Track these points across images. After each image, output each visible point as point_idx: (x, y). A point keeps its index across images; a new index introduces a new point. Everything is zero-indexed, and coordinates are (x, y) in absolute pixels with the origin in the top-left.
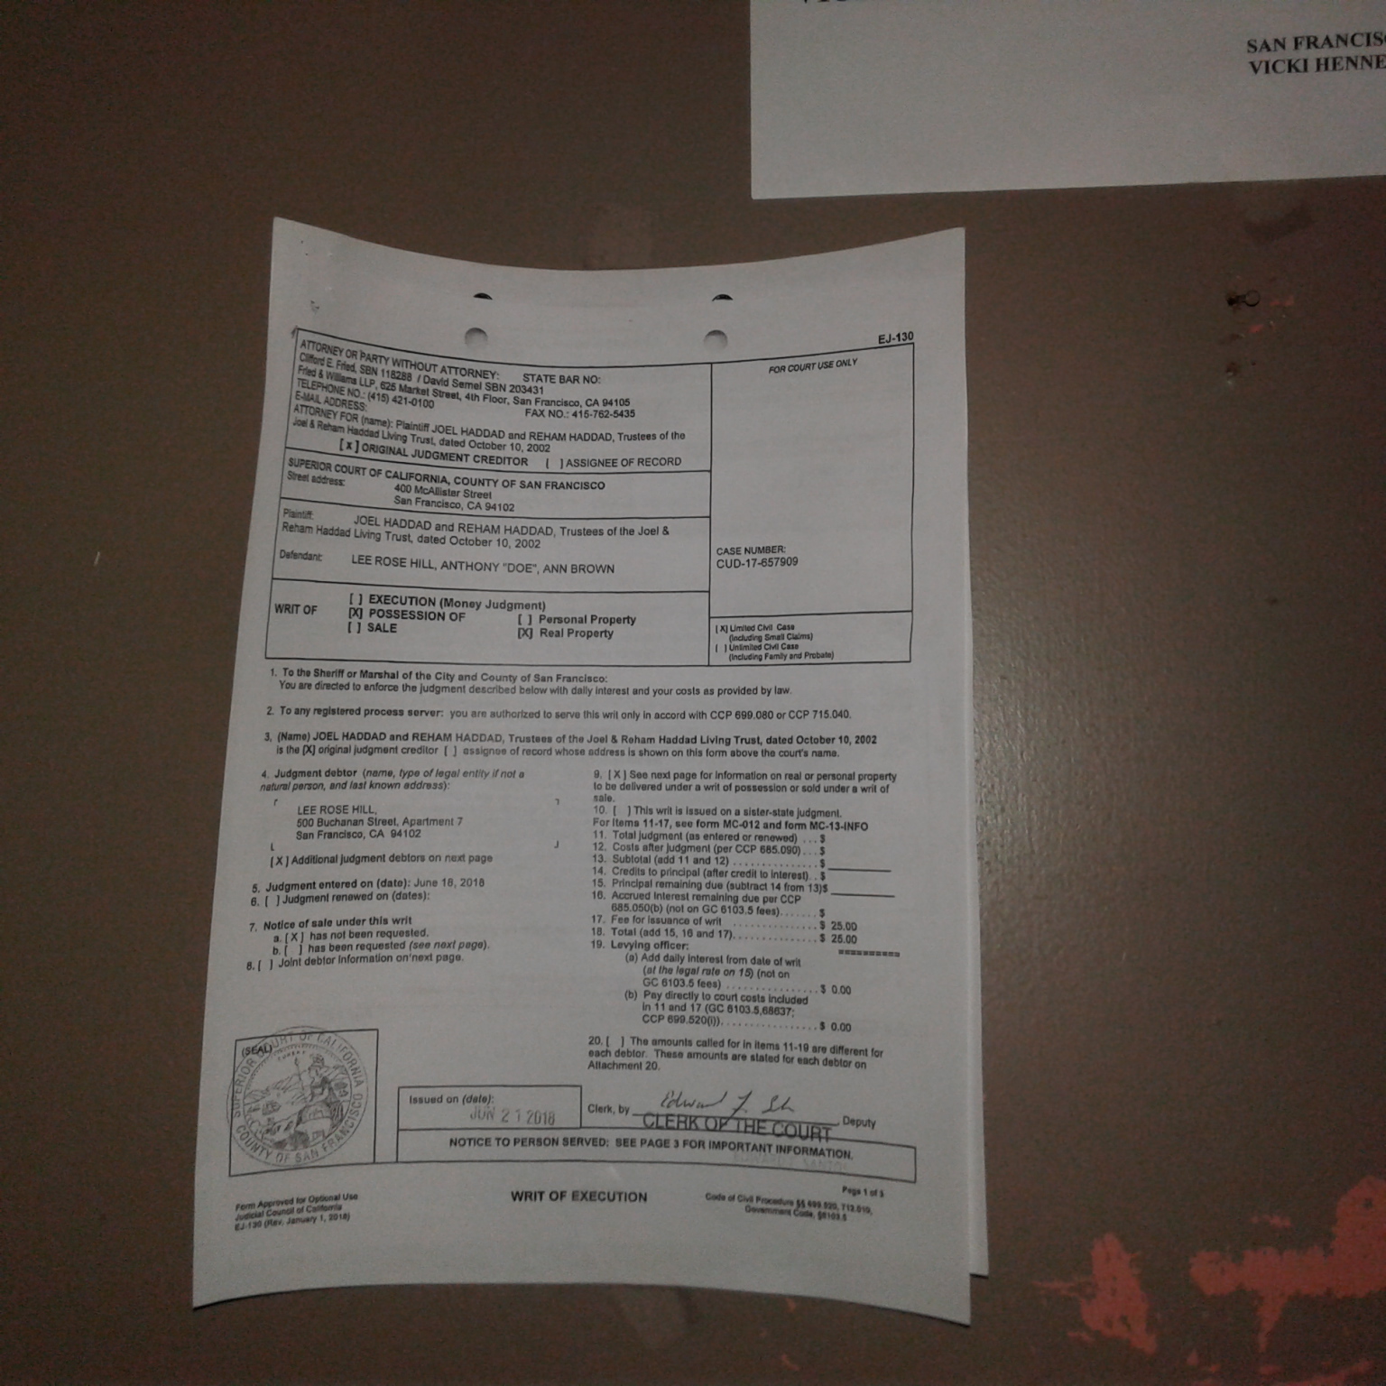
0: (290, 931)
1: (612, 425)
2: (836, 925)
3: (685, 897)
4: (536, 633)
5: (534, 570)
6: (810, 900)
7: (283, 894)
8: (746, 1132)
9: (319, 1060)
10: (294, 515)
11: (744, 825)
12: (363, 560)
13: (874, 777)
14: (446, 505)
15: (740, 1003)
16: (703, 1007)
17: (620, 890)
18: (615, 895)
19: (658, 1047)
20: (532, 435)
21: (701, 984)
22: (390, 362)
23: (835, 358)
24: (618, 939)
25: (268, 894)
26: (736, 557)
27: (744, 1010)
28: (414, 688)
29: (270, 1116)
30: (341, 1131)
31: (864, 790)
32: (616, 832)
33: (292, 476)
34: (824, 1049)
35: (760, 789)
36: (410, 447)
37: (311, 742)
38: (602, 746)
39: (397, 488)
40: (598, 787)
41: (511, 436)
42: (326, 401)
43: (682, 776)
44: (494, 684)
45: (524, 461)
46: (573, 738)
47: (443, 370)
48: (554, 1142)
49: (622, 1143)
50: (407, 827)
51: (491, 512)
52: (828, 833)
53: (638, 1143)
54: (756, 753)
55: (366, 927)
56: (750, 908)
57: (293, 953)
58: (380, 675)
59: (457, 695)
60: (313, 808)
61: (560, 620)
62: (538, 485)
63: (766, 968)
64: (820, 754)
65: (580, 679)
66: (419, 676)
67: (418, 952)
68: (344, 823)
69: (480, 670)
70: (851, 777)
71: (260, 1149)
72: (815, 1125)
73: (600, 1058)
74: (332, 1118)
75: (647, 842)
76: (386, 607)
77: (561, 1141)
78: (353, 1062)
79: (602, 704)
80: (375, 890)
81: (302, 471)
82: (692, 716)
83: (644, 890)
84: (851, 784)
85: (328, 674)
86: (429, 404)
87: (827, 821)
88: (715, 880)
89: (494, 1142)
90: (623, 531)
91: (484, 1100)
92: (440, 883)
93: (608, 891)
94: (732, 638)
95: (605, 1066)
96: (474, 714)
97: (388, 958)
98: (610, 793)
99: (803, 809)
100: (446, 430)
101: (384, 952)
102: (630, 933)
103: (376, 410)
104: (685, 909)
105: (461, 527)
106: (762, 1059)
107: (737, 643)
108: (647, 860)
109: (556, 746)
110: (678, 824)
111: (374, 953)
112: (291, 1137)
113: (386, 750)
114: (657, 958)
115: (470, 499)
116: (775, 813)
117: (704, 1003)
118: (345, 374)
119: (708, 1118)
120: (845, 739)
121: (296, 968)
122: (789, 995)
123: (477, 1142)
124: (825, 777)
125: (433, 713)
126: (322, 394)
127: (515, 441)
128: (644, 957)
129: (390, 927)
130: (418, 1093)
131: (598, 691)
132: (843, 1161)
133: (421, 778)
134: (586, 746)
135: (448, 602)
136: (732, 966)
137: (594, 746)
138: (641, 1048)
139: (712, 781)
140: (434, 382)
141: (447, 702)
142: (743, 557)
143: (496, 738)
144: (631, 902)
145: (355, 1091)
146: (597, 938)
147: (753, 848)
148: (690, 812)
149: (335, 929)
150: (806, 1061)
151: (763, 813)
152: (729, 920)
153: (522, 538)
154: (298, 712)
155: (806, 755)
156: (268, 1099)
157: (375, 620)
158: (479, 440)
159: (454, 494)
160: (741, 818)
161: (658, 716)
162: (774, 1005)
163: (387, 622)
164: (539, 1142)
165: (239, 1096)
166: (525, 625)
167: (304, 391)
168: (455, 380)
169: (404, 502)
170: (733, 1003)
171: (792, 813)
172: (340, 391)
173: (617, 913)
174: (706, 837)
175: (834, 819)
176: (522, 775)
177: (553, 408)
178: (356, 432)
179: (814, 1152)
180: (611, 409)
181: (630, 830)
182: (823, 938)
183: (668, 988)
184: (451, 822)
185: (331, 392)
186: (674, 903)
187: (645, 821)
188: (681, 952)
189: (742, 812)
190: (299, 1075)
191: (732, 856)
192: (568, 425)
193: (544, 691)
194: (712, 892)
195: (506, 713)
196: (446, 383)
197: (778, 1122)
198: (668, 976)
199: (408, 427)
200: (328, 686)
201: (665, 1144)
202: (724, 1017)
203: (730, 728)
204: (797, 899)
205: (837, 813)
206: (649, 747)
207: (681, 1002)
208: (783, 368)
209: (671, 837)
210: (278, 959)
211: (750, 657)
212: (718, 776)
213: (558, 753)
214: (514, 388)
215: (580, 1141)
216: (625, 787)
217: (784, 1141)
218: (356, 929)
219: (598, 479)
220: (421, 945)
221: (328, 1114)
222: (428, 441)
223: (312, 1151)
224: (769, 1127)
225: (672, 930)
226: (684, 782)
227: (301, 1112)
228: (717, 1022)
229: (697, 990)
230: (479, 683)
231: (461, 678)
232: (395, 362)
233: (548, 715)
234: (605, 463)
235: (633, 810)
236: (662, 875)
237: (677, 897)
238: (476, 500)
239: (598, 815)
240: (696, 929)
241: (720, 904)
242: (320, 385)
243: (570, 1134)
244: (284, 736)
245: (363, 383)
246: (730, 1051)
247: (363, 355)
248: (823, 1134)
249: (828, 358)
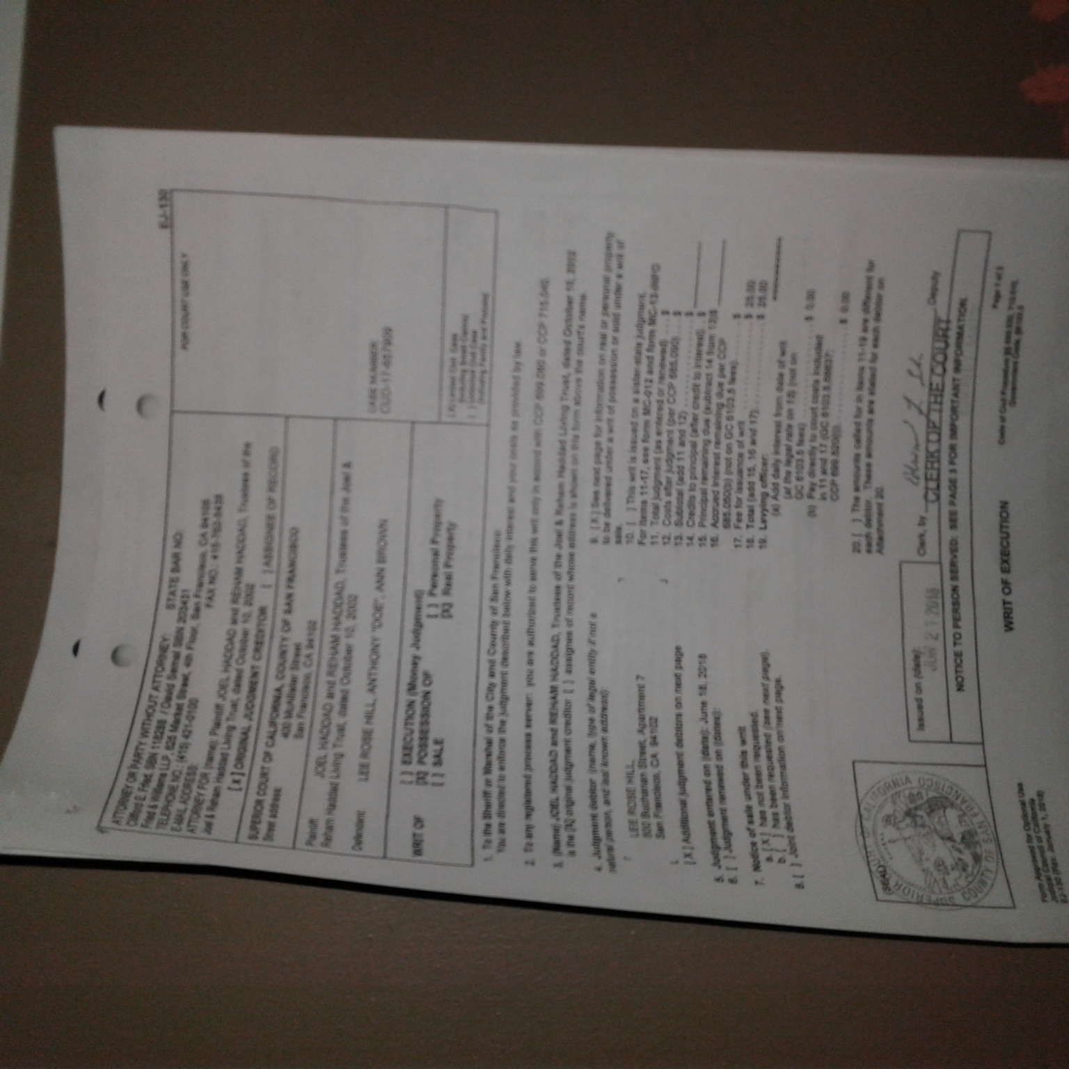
0: (760, 846)
1: (230, 519)
2: (749, 302)
3: (717, 456)
4: (447, 599)
5: (381, 601)
6: (725, 329)
7: (723, 853)
8: (941, 403)
9: (888, 819)
10: (313, 836)
11: (648, 394)
12: (364, 770)
13: (609, 255)
14: (306, 688)
15: (820, 405)
16: (824, 442)
17: (709, 520)
18: (714, 525)
19: (862, 488)
20: (235, 601)
21: (801, 442)
22: (144, 740)
23: (179, 277)
24: (758, 523)
25: (723, 867)
26: (378, 394)
27: (826, 403)
28: (503, 723)
29: (950, 868)
30: (957, 799)
31: (620, 266)
32: (652, 523)
33: (269, 836)
34: (866, 321)
35: (613, 377)
36: (240, 722)
37: (562, 823)
38: (565, 537)
39: (286, 735)
40: (607, 541)
41: (234, 622)
42: (184, 802)
43: (598, 456)
44: (499, 643)
45: (263, 611)
46: (557, 564)
47: (156, 689)
48: (955, 589)
49: (953, 524)
50: (647, 731)
51: (316, 643)
52: (660, 307)
53: (953, 508)
54: (578, 380)
55: (751, 771)
56: (729, 391)
57: (782, 843)
58: (489, 755)
59: (511, 679)
60: (631, 822)
61: (435, 575)
62: (290, 596)
63: (787, 378)
64: (583, 312)
65: (497, 557)
66: (489, 717)
67: (773, 720)
68: (645, 792)
69: (485, 658)
70: (607, 280)
71: (983, 878)
72: (935, 334)
73: (874, 543)
74: (945, 808)
75: (663, 492)
76: (416, 750)
77: (955, 583)
78: (887, 787)
79: (522, 535)
80: (713, 763)
81: (263, 828)
82: (538, 444)
83: (710, 497)
84: (614, 279)
85: (488, 806)
86: (194, 704)
87: (648, 307)
88: (701, 426)
89: (958, 648)
90: (344, 509)
91: (917, 657)
92: (704, 698)
93: (710, 532)
94: (462, 400)
95: (881, 539)
96: (530, 662)
97: (781, 751)
98: (613, 529)
99: (635, 331)
100: (223, 687)
101: (775, 754)
102: (752, 511)
103: (197, 754)
104: (729, 456)
105: (330, 673)
106: (873, 384)
107: (467, 395)
108: (681, 494)
109: (564, 581)
110: (646, 461)
111: (777, 765)
112: (968, 846)
113: (568, 751)
114: (776, 487)
115: (301, 665)
116: (638, 362)
117: (819, 441)
118: (154, 784)
119: (928, 441)
120: (570, 285)
121: (797, 840)
122: (813, 354)
123: (958, 665)
124: (605, 307)
125: (529, 704)
126: (176, 806)
127: (240, 618)
128: (775, 498)
129: (749, 747)
130: (914, 723)
131: (510, 538)
132: (969, 306)
133: (597, 716)
134: (565, 551)
135: (412, 687)
136: (784, 412)
137: (565, 543)
138: (862, 505)
139: (604, 426)
140: (168, 699)
141: (517, 689)
142: (380, 386)
143: (555, 642)
144: (722, 510)
145: (915, 784)
146: (757, 544)
147: (671, 386)
148: (634, 448)
149: (754, 802)
150: (876, 340)
151: (637, 375)
152: (740, 414)
153: (345, 613)
154: (529, 836)
155: (582, 327)
156: (932, 868)
157: (430, 759)
158: (236, 654)
159: (294, 680)
160: (642, 397)
161: (537, 479)
162: (822, 370)
163: (432, 749)
164: (956, 604)
165: (934, 898)
166: (438, 611)
167: (172, 823)
168: (169, 678)
169: (301, 729)
170: (820, 411)
171: (639, 345)
172: (173, 790)
173: (732, 524)
174: (659, 434)
175: (647, 300)
176: (594, 616)
177: (206, 579)
178: (221, 775)
179: (960, 336)
180: (212, 520)
181: (650, 509)
182: (761, 317)
183: (805, 474)
184: (641, 688)
185: (174, 798)
186: (722, 467)
187: (642, 494)
188: (771, 461)
189: (636, 396)
190: (905, 839)
191: (679, 407)
192: (225, 565)
193: (508, 594)
194: (713, 429)
195: (530, 632)
196: (170, 688)
197: (932, 371)
198: (793, 476)
199: (218, 725)
200: (501, 805)
201: (953, 483)
202: (833, 421)
203: (551, 406)
204: (722, 342)
205: (642, 296)
206: (567, 488)
207: (818, 463)
208: (185, 336)
209: (658, 468)
210: (790, 859)
211: (482, 382)
212: (599, 420)
213: (571, 579)
214: (182, 619)
215: (953, 564)
216: (608, 513)
217: (950, 365)
218: (753, 781)
219: (287, 535)
220: (767, 718)
221: (941, 812)
222: (234, 705)
223: (980, 827)
224: (937, 380)
225: (749, 470)
226: (604, 454)
227: (943, 838)
228: (837, 429)
229: (806, 447)
230: (498, 657)
231: (492, 675)
232: (145, 733)
233: (533, 589)
234: (270, 527)
235: (631, 505)
236: (696, 478)
237: (717, 464)
238: (302, 659)
239: (636, 540)
240: (748, 446)
241: (724, 422)
242: (166, 808)
243: (947, 575)
244: (556, 849)
245: (165, 767)
246: (865, 416)
247: (133, 766)
248: (943, 326)
249: (178, 286)
